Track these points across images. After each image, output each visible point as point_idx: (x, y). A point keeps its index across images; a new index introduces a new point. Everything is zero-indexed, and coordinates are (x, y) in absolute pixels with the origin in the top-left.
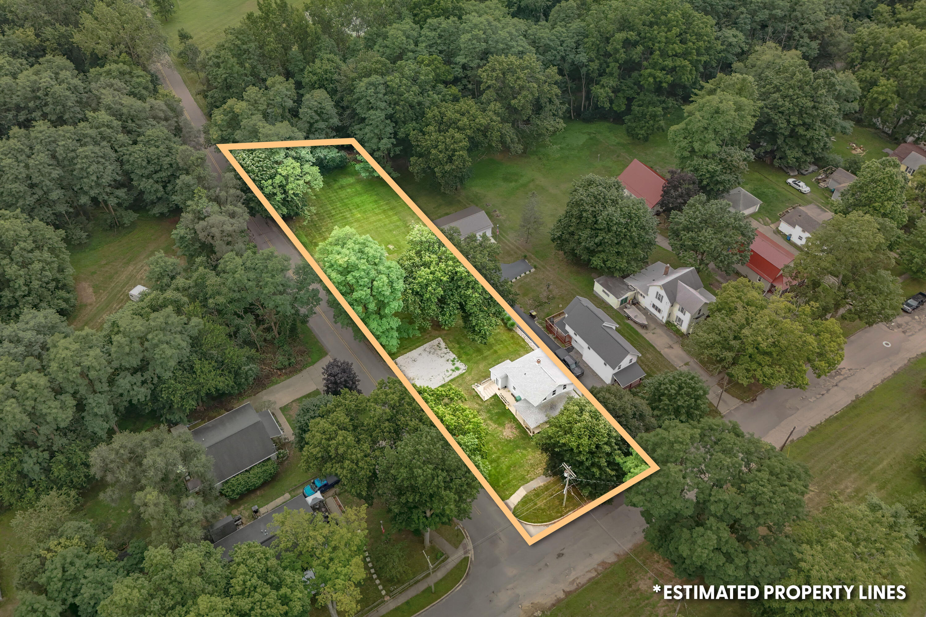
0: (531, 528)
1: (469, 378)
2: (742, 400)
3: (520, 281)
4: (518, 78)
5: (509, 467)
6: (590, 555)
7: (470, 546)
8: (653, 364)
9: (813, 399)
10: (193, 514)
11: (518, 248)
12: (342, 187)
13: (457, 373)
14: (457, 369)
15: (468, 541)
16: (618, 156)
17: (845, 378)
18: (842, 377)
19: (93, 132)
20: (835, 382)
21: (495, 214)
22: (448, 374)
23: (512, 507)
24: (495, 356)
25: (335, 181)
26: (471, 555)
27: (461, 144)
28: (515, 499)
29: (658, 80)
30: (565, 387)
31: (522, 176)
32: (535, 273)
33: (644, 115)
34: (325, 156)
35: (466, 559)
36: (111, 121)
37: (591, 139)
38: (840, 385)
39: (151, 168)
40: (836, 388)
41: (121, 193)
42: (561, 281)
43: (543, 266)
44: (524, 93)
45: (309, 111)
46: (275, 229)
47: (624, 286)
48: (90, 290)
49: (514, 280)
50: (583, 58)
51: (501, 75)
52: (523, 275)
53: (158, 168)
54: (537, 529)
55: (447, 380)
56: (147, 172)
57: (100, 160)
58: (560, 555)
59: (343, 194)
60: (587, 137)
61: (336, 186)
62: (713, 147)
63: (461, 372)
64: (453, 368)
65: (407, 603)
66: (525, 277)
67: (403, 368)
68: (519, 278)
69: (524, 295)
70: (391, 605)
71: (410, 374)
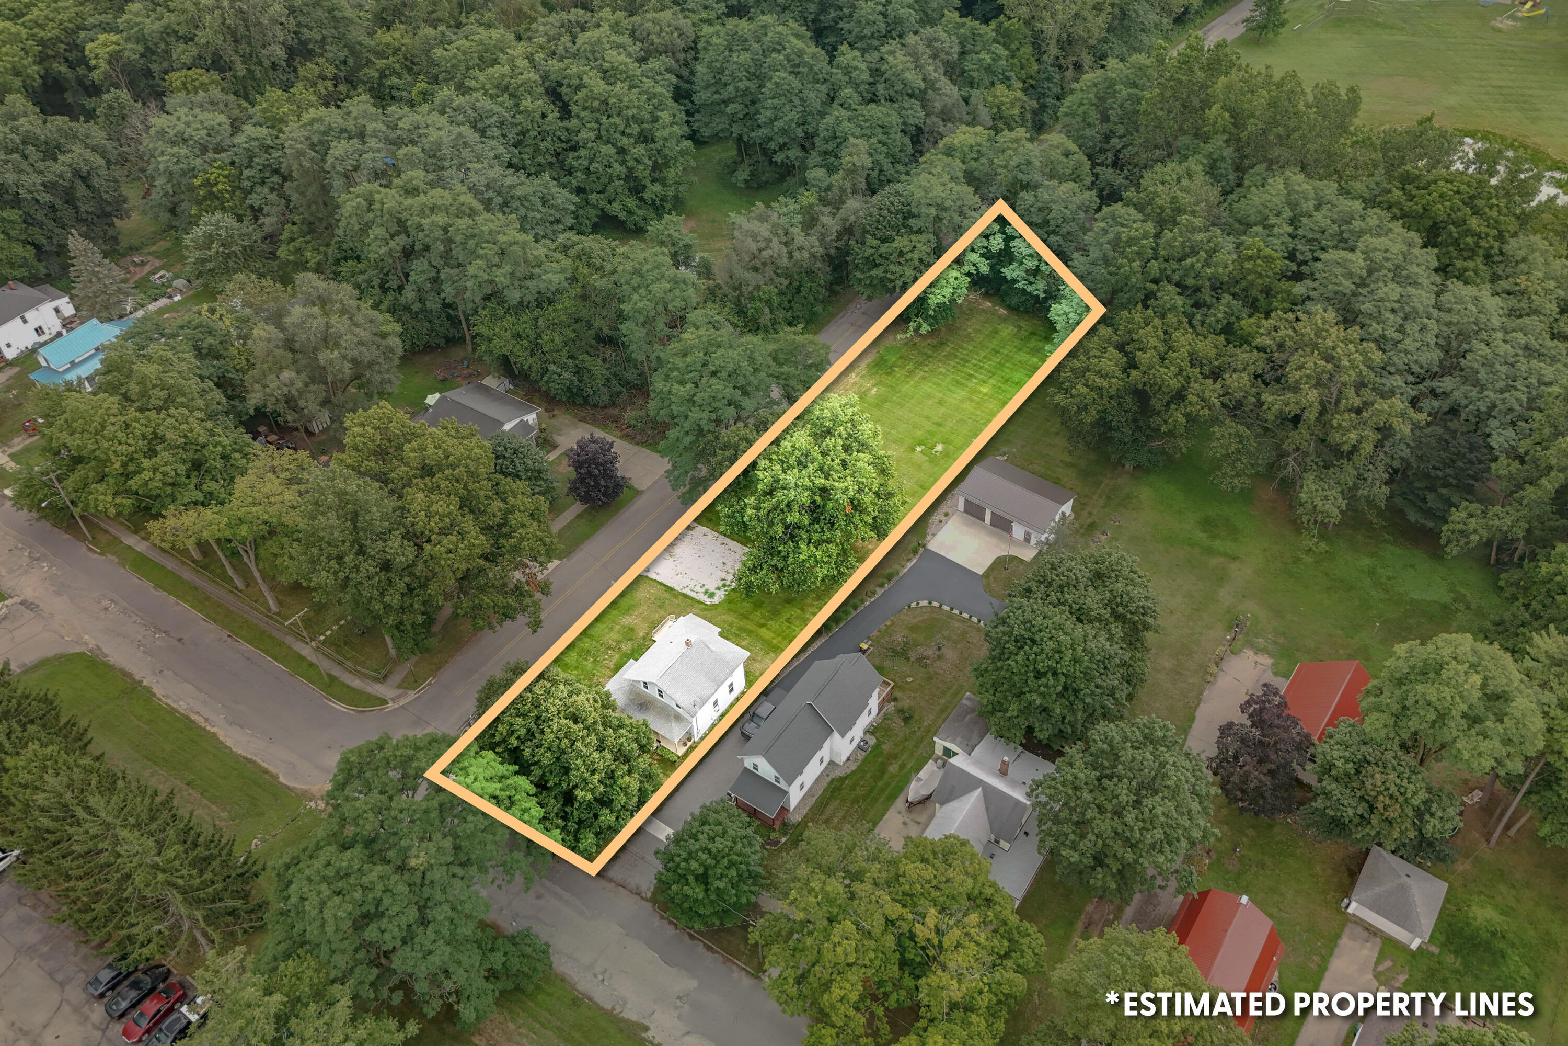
3: (951, 616)
7: (403, 702)
13: (701, 597)
14: (712, 595)
15: (412, 695)
21: (1099, 536)
22: (697, 588)
26: (391, 706)
30: (678, 705)
31: (1235, 540)
35: (385, 702)
47: (975, 740)
49: (946, 608)
52: (966, 615)
55: (686, 591)
63: (708, 600)
64: (712, 590)
65: (311, 665)
66: (963, 620)
67: (687, 539)
68: (956, 612)
69: (913, 628)
70: (306, 651)
71: (679, 550)
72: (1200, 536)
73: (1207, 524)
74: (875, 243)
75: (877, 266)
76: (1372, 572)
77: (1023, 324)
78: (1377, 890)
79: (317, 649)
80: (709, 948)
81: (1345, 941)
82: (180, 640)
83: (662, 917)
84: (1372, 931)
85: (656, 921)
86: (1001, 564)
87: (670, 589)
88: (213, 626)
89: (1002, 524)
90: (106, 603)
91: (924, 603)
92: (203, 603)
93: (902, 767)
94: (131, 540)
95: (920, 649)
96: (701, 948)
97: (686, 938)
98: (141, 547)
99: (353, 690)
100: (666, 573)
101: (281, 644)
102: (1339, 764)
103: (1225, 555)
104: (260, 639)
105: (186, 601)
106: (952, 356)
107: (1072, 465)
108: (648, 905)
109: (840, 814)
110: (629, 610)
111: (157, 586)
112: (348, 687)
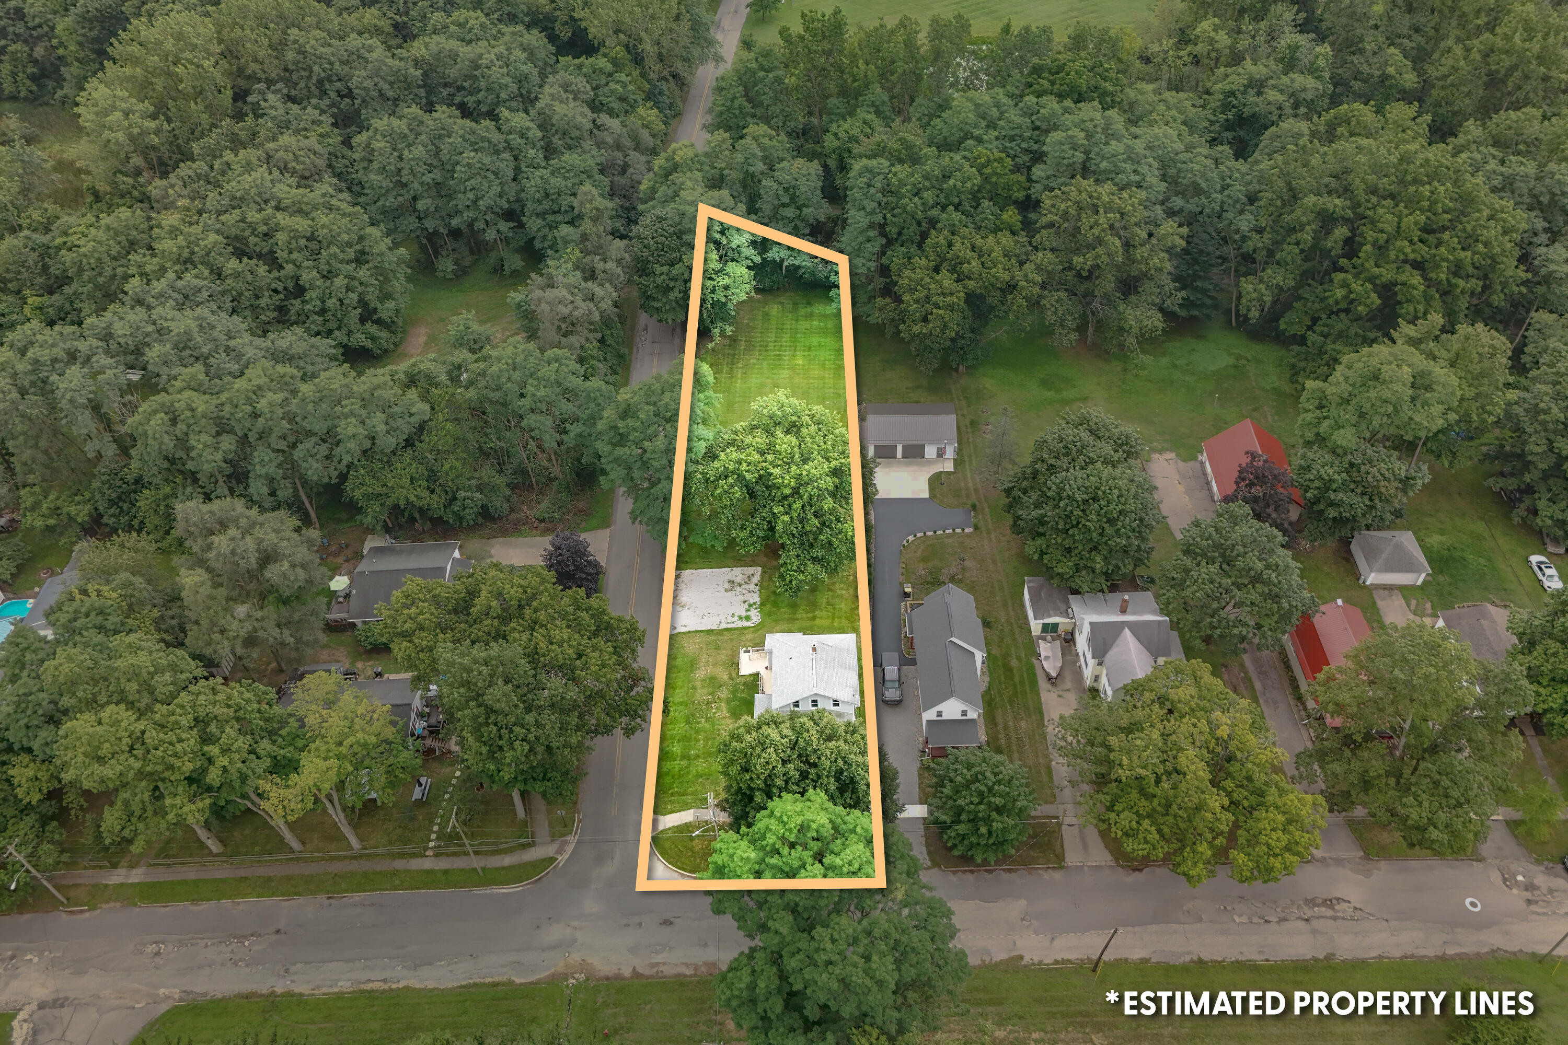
0: (661, 867)
1: (749, 636)
2: (1117, 860)
3: (939, 537)
4: (1096, 223)
5: (699, 776)
6: (706, 945)
7: (569, 849)
8: (1019, 739)
9: (1244, 919)
10: (235, 625)
11: (976, 490)
12: (810, 316)
13: (745, 624)
14: (748, 618)
15: (572, 839)
16: (1255, 410)
17: (1335, 918)
18: (1330, 913)
19: (496, 137)
20: (1309, 913)
21: (984, 427)
22: (730, 619)
23: (661, 827)
24: (809, 623)
25: (809, 304)
26: (562, 859)
27: (948, 299)
28: (670, 821)
29: (1352, 296)
30: (836, 703)
31: (1074, 386)
32: (969, 536)
33: (1321, 352)
34: (782, 260)
35: (552, 860)
36: (528, 129)
37: (1235, 367)
38: (1315, 924)
39: (546, 205)
40: (1301, 924)
41: (504, 226)
42: (994, 562)
43: (988, 533)
44: (1100, 250)
45: (775, 186)
46: (677, 341)
47: (1062, 607)
48: (423, 339)
49: (930, 533)
50: (1245, 223)
51: (1072, 211)
52: (949, 531)
53: (556, 208)
54: (668, 874)
55: (723, 626)
56: (540, 209)
57: (490, 175)
58: (667, 923)
59: (803, 325)
60: (1232, 361)
61: (802, 311)
62: (1346, 438)
63: (750, 624)
64: (744, 614)
65: (446, 872)
66: (950, 536)
67: (682, 586)
68: (940, 532)
69: (924, 559)
70: (427, 864)
71: (684, 598)
72: (1050, 394)
73: (1045, 383)
74: (665, 269)
75: (672, 289)
76: (1174, 366)
77: (782, 299)
78: (1384, 556)
79: (436, 855)
80: (1010, 871)
81: (1380, 604)
82: (278, 932)
83: (954, 873)
84: (1389, 588)
85: (953, 878)
86: (935, 481)
87: (709, 632)
88: (301, 900)
89: (914, 452)
90: (152, 948)
91: (911, 538)
92: (266, 886)
93: (1019, 658)
94: (117, 877)
95: (945, 571)
96: (1005, 876)
97: (987, 876)
98: (137, 876)
99: (510, 868)
100: (688, 621)
101: (395, 873)
102: (1336, 477)
103: (1077, 399)
104: (366, 882)
105: (246, 895)
106: (750, 348)
107: (918, 387)
108: (935, 871)
109: (1010, 717)
110: (693, 664)
111: (195, 901)
112: (503, 868)
